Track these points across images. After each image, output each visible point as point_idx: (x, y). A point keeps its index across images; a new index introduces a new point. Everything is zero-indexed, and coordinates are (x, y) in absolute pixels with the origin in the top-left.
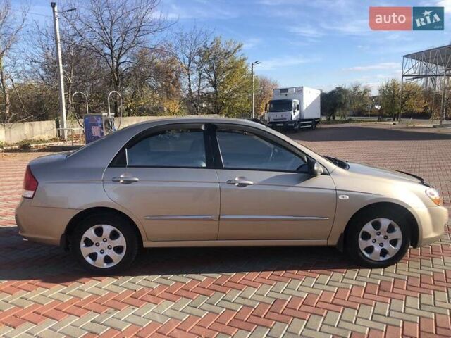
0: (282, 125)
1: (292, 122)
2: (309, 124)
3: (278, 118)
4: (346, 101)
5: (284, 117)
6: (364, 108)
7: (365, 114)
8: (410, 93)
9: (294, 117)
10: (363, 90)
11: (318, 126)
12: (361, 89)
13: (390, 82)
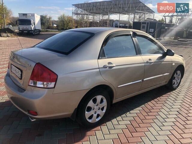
0: (27, 32)
1: (32, 31)
2: (38, 32)
3: (24, 28)
4: (45, 22)
5: (27, 28)
6: (50, 26)
7: (51, 28)
8: (70, 20)
9: (32, 28)
10: (49, 18)
11: (41, 33)
12: (48, 17)
13: (62, 15)
